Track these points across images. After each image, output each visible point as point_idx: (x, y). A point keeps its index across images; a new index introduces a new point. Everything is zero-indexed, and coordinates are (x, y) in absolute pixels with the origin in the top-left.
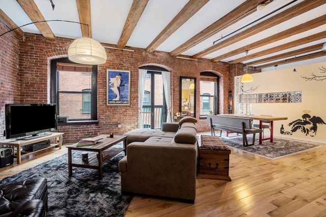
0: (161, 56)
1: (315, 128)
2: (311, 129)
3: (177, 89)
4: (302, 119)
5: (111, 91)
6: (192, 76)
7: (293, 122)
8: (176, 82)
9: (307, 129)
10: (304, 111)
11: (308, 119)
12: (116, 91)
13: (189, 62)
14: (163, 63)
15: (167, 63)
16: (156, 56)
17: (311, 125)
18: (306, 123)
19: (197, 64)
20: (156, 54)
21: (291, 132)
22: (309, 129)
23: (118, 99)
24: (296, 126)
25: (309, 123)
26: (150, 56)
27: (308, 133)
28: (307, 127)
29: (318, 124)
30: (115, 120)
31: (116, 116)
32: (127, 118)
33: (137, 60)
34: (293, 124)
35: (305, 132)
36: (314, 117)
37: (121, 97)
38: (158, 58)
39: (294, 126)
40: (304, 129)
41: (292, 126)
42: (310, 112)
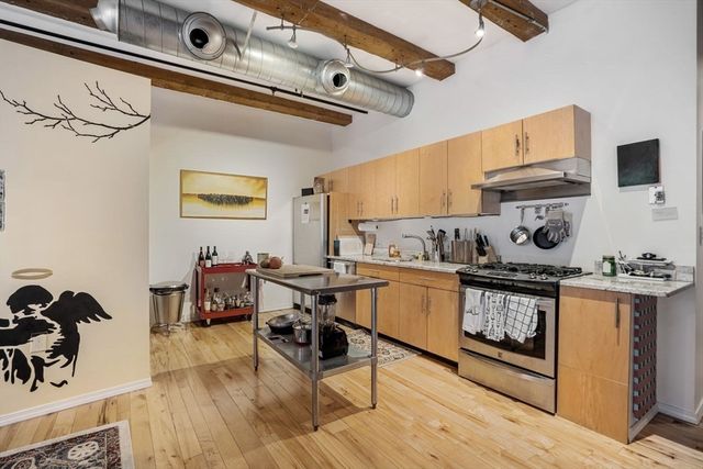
1: (69, 348)
2: (55, 351)
9: (35, 359)
10: (16, 275)
11: (37, 311)
17: (56, 336)
18: (30, 329)
22: (45, 356)
25: (44, 328)
27: (40, 377)
28: (37, 346)
29: (81, 327)
35: (25, 378)
36: (67, 295)
40: (19, 361)
42: (49, 273)
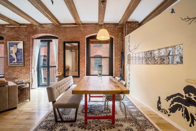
0: (48, 27)
3: (62, 52)
4: (183, 93)
5: (11, 56)
6: (76, 40)
7: (172, 96)
8: (61, 46)
9: (191, 115)
11: (193, 96)
12: (14, 56)
13: (74, 29)
14: (50, 33)
15: (53, 32)
16: (44, 28)
18: (190, 102)
19: (82, 29)
20: (44, 26)
21: (169, 111)
23: (15, 61)
24: (175, 103)
26: (40, 28)
28: (192, 110)
30: (14, 76)
31: (15, 73)
32: (22, 75)
33: (30, 33)
34: (172, 100)
37: (18, 60)
38: (46, 29)
39: (172, 102)
40: (186, 112)
41: (170, 102)
